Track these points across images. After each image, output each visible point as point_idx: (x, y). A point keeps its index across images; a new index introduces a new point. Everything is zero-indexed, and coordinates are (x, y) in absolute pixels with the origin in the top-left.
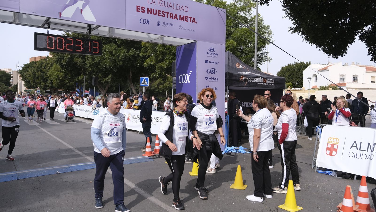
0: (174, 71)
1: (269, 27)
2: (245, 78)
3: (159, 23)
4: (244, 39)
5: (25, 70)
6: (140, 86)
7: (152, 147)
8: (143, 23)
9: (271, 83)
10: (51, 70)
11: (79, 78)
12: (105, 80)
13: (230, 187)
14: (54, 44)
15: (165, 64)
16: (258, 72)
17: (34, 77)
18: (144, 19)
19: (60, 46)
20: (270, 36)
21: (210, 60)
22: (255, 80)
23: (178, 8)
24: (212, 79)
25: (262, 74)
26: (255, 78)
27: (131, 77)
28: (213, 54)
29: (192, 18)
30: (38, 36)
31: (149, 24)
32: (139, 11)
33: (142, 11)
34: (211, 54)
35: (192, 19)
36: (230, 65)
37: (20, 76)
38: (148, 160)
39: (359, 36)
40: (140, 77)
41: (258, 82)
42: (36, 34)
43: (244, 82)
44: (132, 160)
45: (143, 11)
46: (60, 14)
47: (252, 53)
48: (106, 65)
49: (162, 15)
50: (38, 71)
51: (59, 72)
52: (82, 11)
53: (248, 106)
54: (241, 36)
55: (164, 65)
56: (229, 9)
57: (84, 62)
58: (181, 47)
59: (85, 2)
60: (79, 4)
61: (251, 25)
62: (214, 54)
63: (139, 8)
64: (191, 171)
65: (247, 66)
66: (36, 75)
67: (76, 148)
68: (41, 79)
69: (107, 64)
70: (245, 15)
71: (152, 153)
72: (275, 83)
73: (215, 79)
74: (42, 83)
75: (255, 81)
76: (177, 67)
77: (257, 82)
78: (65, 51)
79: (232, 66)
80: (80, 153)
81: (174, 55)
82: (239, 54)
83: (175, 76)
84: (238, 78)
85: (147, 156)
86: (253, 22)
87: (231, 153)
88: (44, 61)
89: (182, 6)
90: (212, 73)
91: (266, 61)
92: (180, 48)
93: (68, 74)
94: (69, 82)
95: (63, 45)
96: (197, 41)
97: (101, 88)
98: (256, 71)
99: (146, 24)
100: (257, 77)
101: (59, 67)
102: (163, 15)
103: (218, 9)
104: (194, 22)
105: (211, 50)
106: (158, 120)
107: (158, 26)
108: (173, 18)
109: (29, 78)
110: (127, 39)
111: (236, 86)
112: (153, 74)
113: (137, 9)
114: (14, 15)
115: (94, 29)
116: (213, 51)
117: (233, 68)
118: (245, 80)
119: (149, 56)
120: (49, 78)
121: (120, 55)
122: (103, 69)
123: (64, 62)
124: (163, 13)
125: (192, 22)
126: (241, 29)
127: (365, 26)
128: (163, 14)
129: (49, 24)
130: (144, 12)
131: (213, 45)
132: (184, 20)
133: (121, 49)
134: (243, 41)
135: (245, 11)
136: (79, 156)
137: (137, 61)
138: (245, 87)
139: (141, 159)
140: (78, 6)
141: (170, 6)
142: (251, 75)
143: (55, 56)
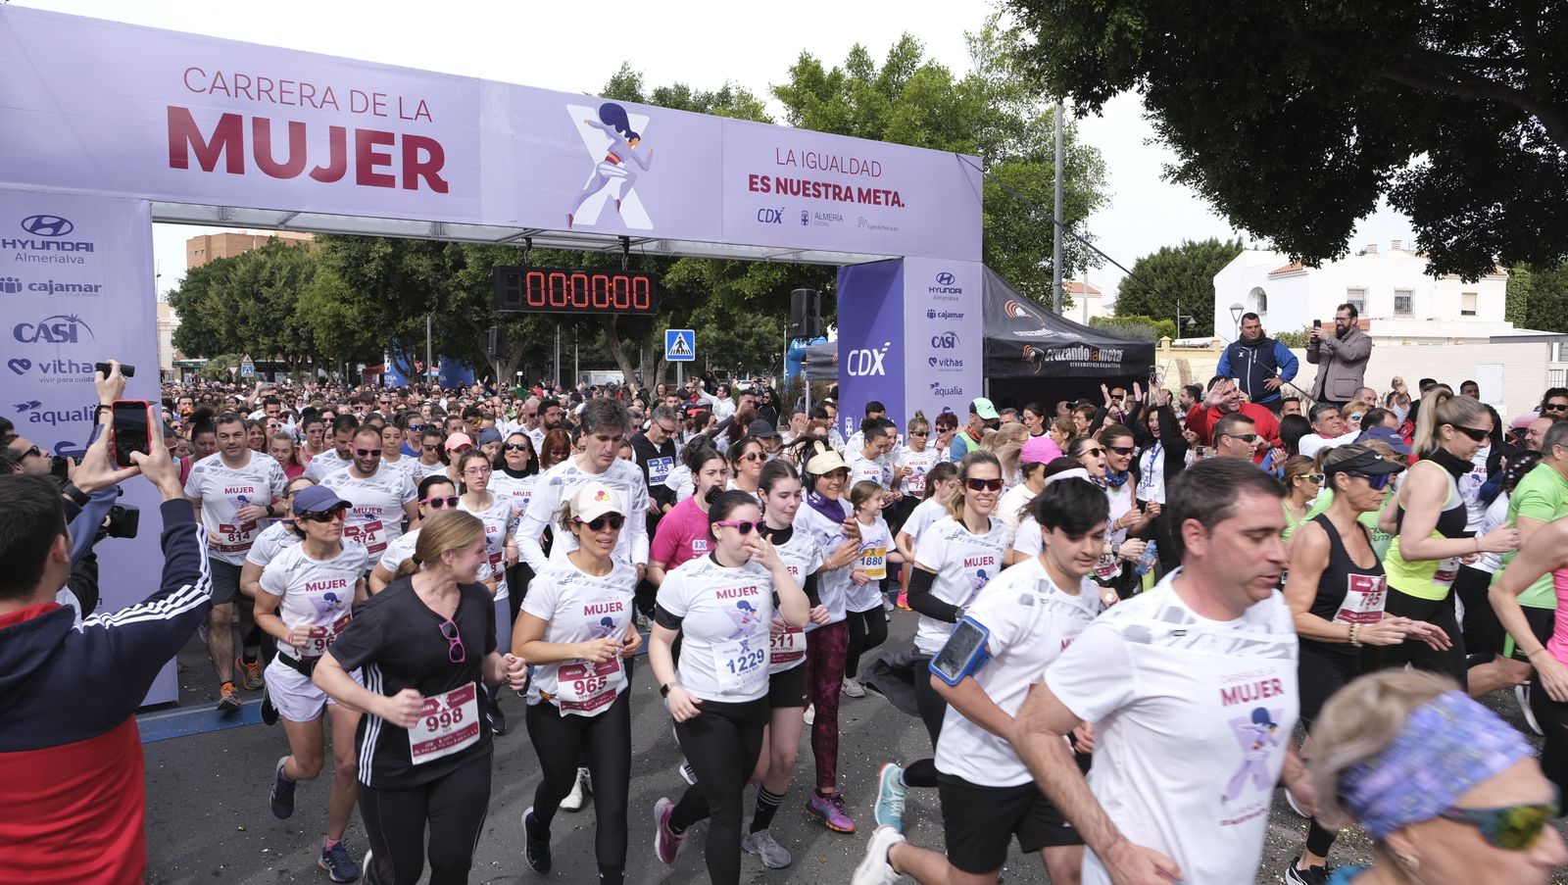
0: (799, 320)
1: (1097, 155)
2: (1035, 351)
3: (805, 218)
5: (195, 291)
6: (667, 359)
8: (767, 221)
9: (1112, 362)
10: (308, 296)
11: (410, 323)
14: (543, 292)
15: (753, 284)
16: (1073, 327)
18: (768, 210)
19: (558, 297)
20: (1099, 180)
21: (939, 308)
22: (1065, 354)
23: (854, 169)
24: (946, 362)
26: (1064, 350)
28: (948, 290)
29: (890, 192)
31: (780, 222)
32: (757, 190)
33: (762, 189)
34: (942, 290)
35: (891, 197)
36: (987, 307)
37: (177, 314)
39: (1390, 195)
40: (667, 331)
41: (1075, 361)
42: (502, 270)
43: (1035, 363)
45: (766, 188)
46: (571, 218)
49: (814, 195)
50: (244, 295)
51: (337, 304)
52: (619, 203)
54: (1006, 193)
56: (961, 97)
59: (625, 180)
60: (613, 188)
62: (950, 292)
63: (755, 180)
66: (235, 308)
68: (259, 324)
70: (1015, 113)
72: (1125, 360)
73: (955, 362)
74: (259, 340)
75: (1065, 357)
77: (1072, 361)
78: (569, 308)
79: (993, 311)
84: (1015, 354)
86: (1042, 132)
89: (865, 161)
90: (947, 345)
91: (1088, 267)
93: (378, 311)
95: (565, 292)
96: (904, 254)
99: (775, 222)
100: (1072, 345)
101: (347, 284)
102: (817, 194)
103: (960, 159)
104: (896, 205)
107: (805, 224)
108: (840, 199)
109: (214, 322)
113: (752, 183)
115: (634, 243)
116: (949, 282)
117: (997, 317)
118: (1038, 356)
120: (284, 318)
123: (370, 270)
124: (817, 187)
125: (892, 205)
127: (1413, 154)
128: (817, 190)
129: (528, 238)
130: (768, 190)
131: (948, 266)
132: (870, 202)
140: (611, 194)
141: (834, 164)
142: (1053, 340)
143: (336, 252)
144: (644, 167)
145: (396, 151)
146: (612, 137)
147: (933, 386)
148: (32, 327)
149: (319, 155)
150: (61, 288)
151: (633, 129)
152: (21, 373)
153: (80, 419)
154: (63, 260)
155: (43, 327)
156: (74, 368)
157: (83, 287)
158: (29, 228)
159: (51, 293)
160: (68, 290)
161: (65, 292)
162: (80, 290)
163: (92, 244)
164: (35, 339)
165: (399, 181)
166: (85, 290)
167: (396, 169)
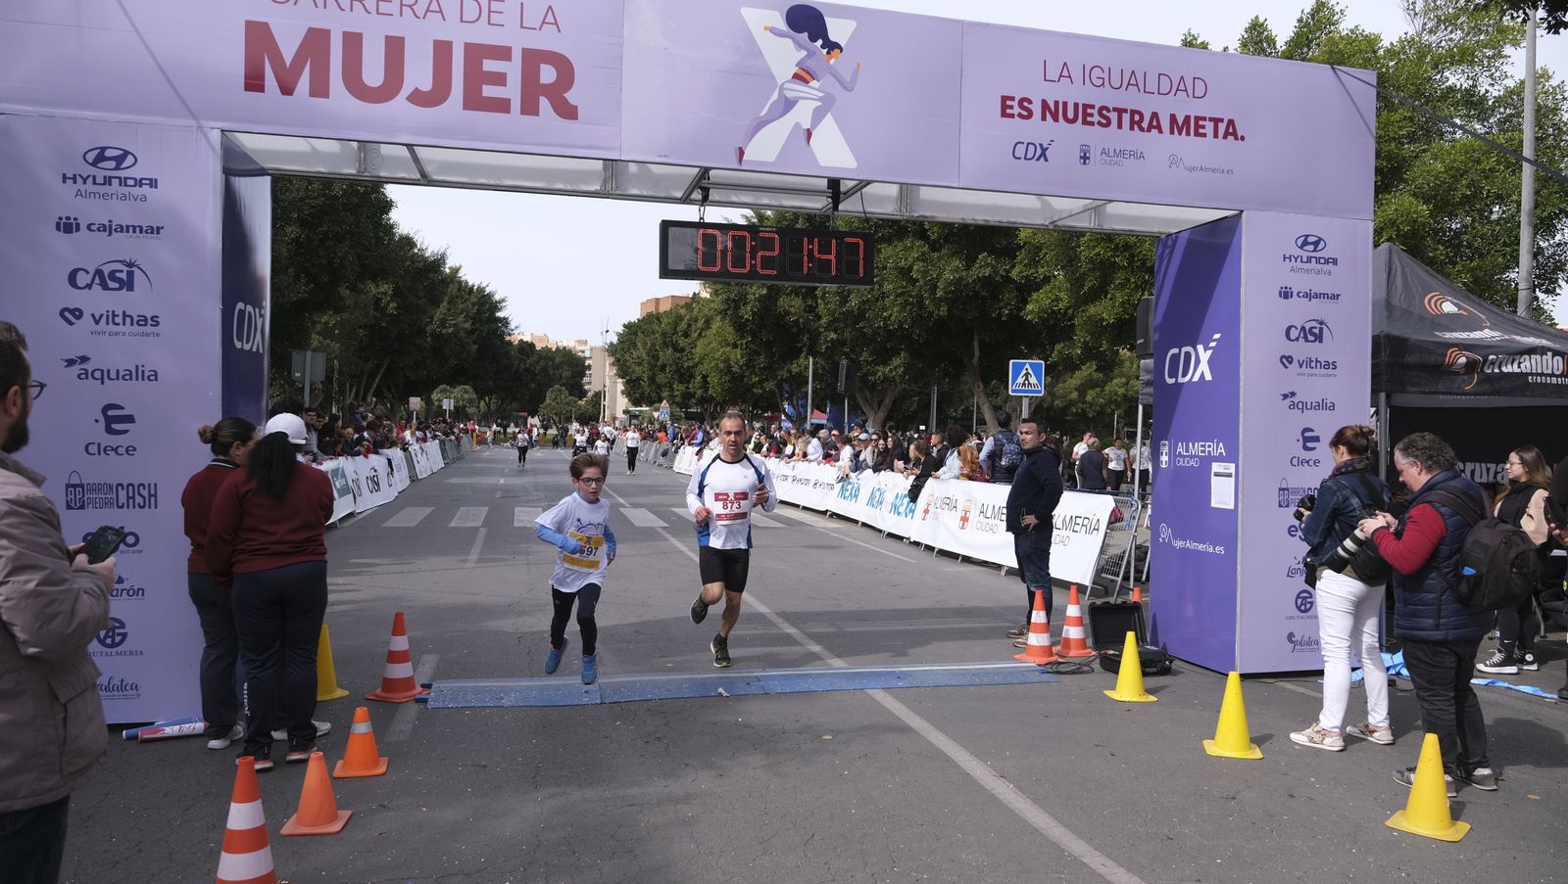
0: (1146, 336)
2: (1467, 358)
3: (1085, 154)
4: (1468, 187)
5: (628, 342)
6: (1010, 393)
7: (1052, 628)
8: (1025, 159)
10: (706, 342)
11: (795, 368)
12: (882, 371)
13: (1387, 823)
14: (719, 254)
15: (1112, 308)
16: (1538, 330)
17: (652, 367)
18: (1028, 144)
19: (739, 261)
21: (1299, 283)
22: (1520, 363)
23: (1165, 87)
24: (1309, 363)
25: (1555, 336)
26: (1517, 357)
27: (975, 361)
28: (1313, 260)
29: (1222, 120)
30: (672, 230)
31: (1046, 160)
32: (1012, 116)
33: (1020, 115)
34: (1305, 260)
35: (1222, 127)
36: (1395, 301)
37: (613, 364)
38: (1037, 677)
40: (1011, 361)
41: (1537, 374)
42: (666, 226)
43: (1466, 373)
44: (975, 673)
45: (1025, 113)
46: (741, 153)
47: (1505, 244)
48: (885, 319)
49: (1099, 123)
50: (665, 345)
51: (728, 349)
52: (809, 133)
53: (1484, 480)
54: (1454, 176)
55: (1105, 310)
56: (1392, 64)
57: (811, 309)
58: (1177, 237)
59: (820, 104)
60: (802, 114)
61: (1500, 123)
62: (1318, 260)
63: (1009, 103)
64: (1213, 738)
65: (1480, 305)
66: (658, 359)
67: (778, 614)
68: (675, 372)
69: (891, 315)
70: (1471, 82)
71: (1051, 654)
73: (1323, 364)
74: (675, 386)
75: (1519, 367)
76: (1156, 318)
77: (1532, 374)
78: (753, 275)
79: (1404, 306)
80: (792, 631)
81: (1146, 273)
82: (1441, 255)
83: (1150, 356)
84: (1432, 359)
85: (1032, 662)
86: (1515, 108)
87: (1394, 678)
88: (683, 311)
89: (1182, 77)
90: (1311, 338)
92: (1170, 243)
93: (758, 354)
94: (761, 382)
95: (748, 255)
96: (1242, 211)
97: (868, 402)
98: (1525, 326)
99: (1038, 159)
100: (1531, 351)
101: (731, 329)
102: (1104, 121)
103: (1337, 71)
104: (1231, 138)
105: (1305, 243)
106: (1077, 528)
107: (1085, 163)
108: (1142, 129)
109: (638, 370)
110: (963, 219)
111: (1424, 393)
112: (1062, 345)
113: (1004, 107)
114: (605, 168)
115: (850, 193)
116: (1316, 248)
117: (1411, 313)
118: (1471, 366)
119: (1047, 280)
120: (697, 367)
121: (938, 278)
122: (876, 333)
123: (746, 312)
124: (1105, 112)
125: (1225, 137)
126: (1453, 147)
128: (1105, 117)
129: (705, 188)
130: (1030, 115)
131: (1315, 226)
132: (1188, 134)
133: (939, 258)
134: (1464, 196)
135: (1472, 63)
136: (789, 640)
137: (1002, 300)
138: (1469, 394)
139: (1009, 672)
140: (799, 121)
141: (1133, 81)
142: (1500, 344)
143: (717, 295)
144: (847, 87)
145: (513, 69)
146: (806, 49)
147: (1285, 396)
148: (87, 272)
149: (419, 74)
150: (121, 229)
151: (833, 37)
152: (71, 323)
153: (131, 379)
154: (124, 197)
155: (99, 272)
156: (128, 320)
157: (145, 229)
158: (91, 161)
159: (110, 234)
160: (128, 231)
161: (125, 234)
162: (141, 232)
163: (156, 180)
164: (89, 286)
165: (516, 105)
166: (146, 232)
167: (512, 91)
